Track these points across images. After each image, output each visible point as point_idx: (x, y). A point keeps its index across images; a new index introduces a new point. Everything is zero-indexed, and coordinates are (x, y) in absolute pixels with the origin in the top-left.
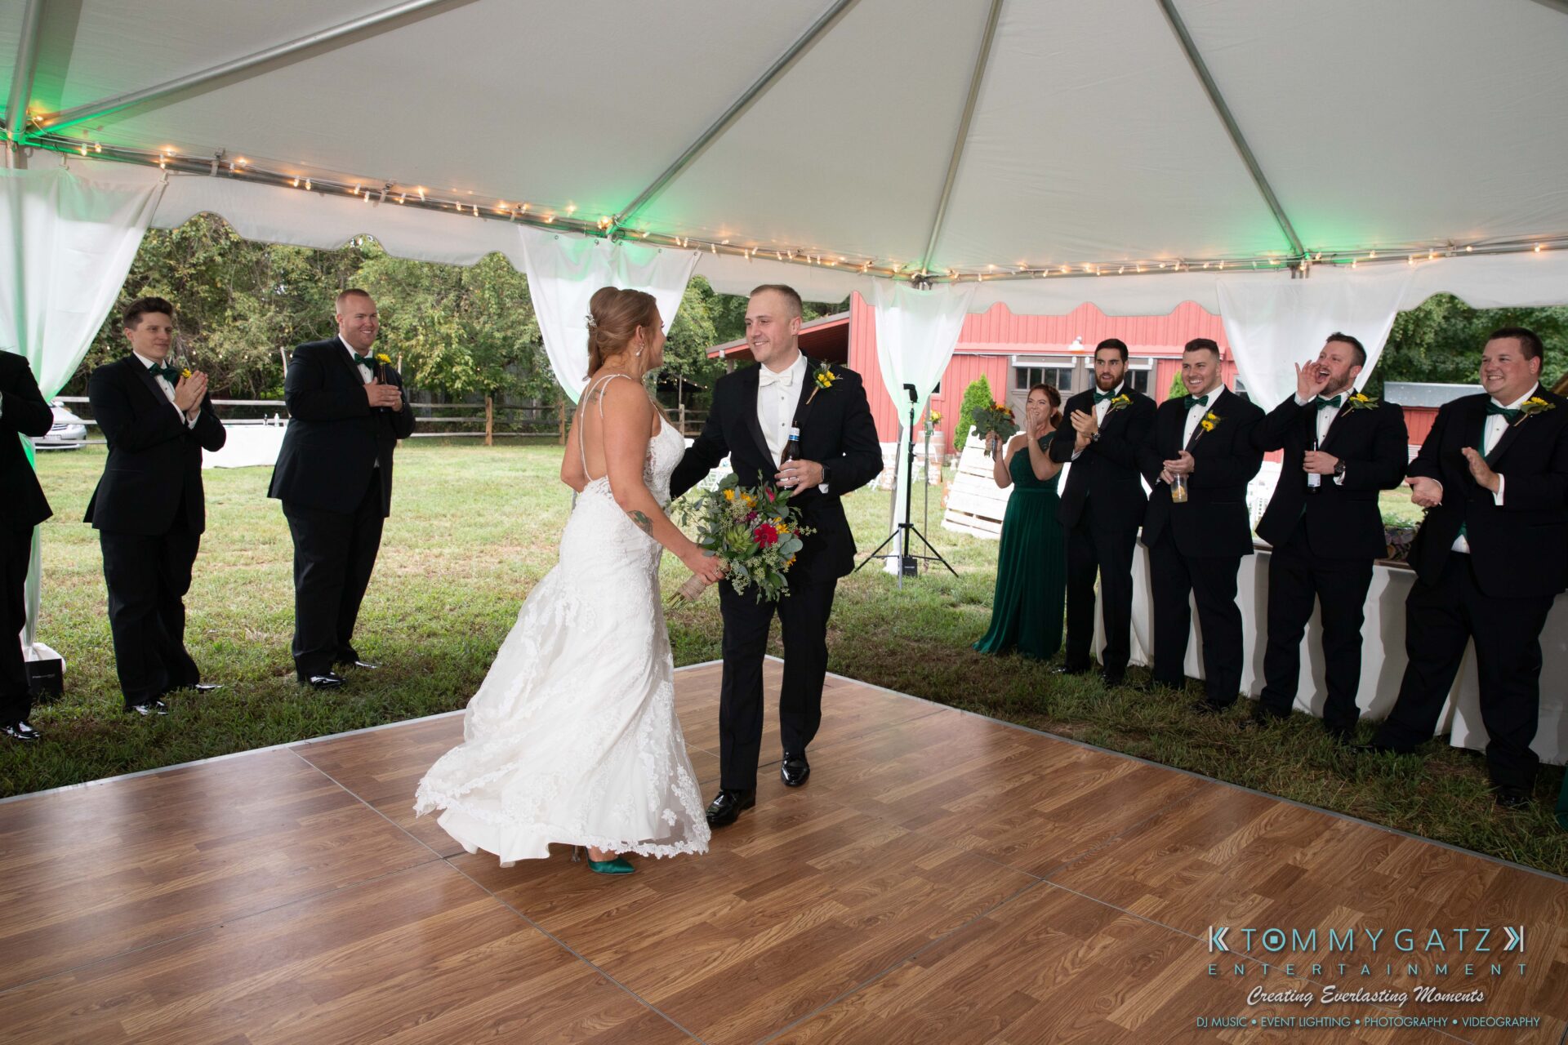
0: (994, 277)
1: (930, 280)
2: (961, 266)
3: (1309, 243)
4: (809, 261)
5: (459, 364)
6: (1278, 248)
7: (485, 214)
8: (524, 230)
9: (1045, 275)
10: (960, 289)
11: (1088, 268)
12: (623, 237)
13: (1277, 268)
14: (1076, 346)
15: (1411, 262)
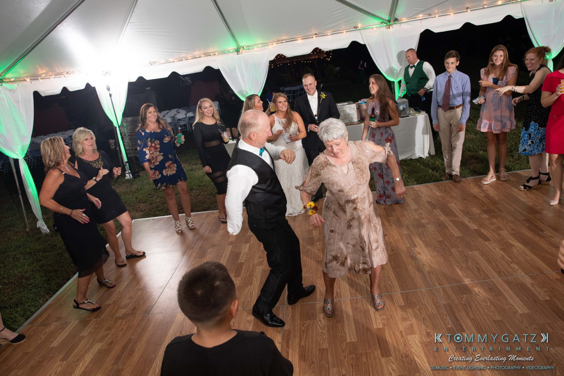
3: (241, 44)
11: (171, 60)
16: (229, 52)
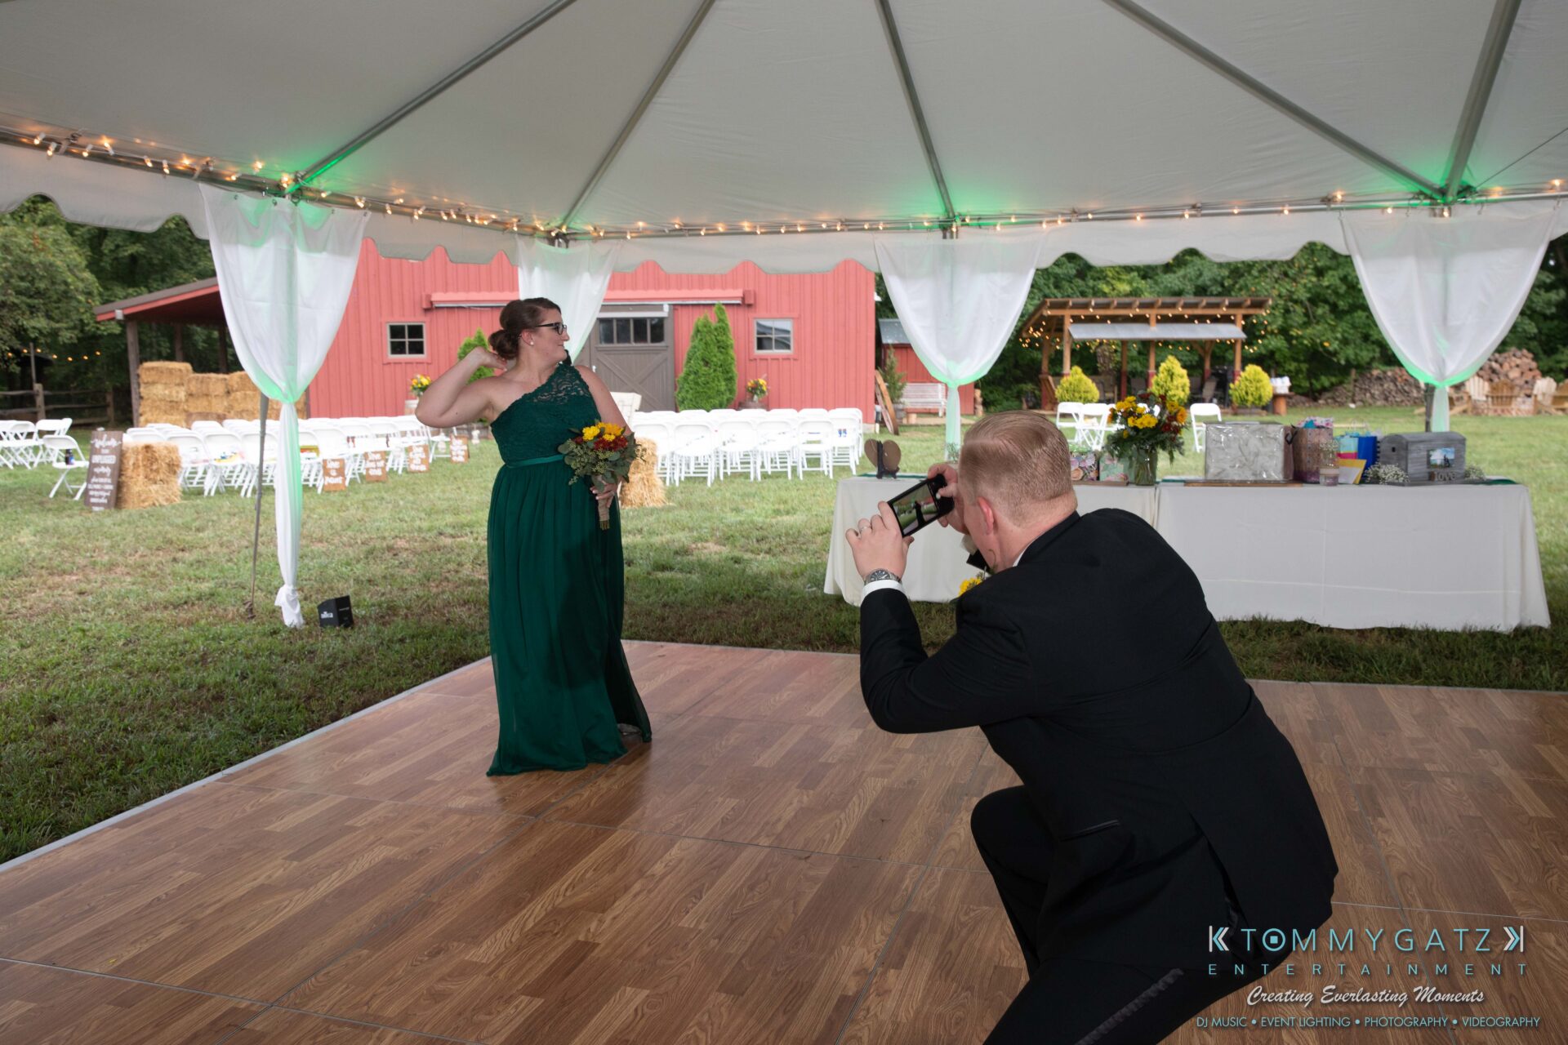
0: (641, 235)
1: (568, 237)
2: (605, 222)
3: (960, 207)
4: (469, 220)
7: (175, 172)
8: (205, 189)
9: (702, 233)
10: (602, 247)
11: (746, 226)
12: (302, 197)
13: (929, 229)
15: (1044, 226)
16: (917, 226)
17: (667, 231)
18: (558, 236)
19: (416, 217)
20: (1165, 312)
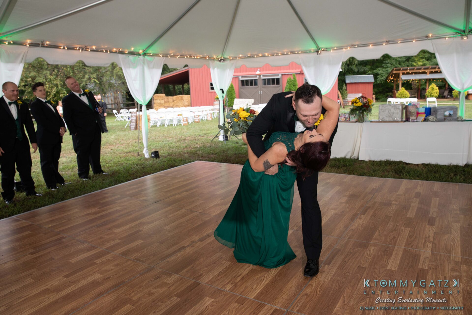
0: (241, 58)
1: (224, 60)
2: (232, 55)
3: (321, 46)
4: (193, 57)
5: (62, 93)
6: (313, 47)
7: (111, 52)
8: (120, 55)
9: (255, 57)
10: (232, 62)
11: (266, 54)
12: (146, 55)
13: (313, 52)
14: (258, 72)
15: (344, 50)
16: (310, 52)
17: (247, 57)
18: (221, 60)
19: (177, 58)
20: (432, 70)
